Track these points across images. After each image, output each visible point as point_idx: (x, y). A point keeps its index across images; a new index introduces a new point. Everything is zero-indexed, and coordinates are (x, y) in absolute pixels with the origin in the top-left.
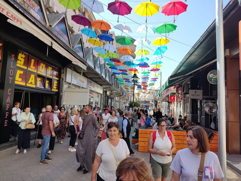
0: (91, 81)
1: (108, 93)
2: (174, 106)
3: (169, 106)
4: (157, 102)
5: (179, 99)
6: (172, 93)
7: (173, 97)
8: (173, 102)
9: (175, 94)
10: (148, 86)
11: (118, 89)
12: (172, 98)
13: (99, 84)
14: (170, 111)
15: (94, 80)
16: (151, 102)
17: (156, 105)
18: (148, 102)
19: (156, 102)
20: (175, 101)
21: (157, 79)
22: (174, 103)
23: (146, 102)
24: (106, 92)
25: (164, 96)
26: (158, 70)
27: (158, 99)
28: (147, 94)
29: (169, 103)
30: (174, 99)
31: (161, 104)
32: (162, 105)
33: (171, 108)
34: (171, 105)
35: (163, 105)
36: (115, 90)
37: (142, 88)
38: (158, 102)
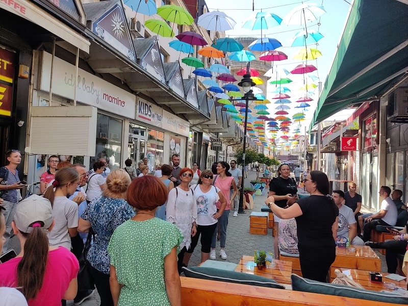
0: (149, 104)
1: (206, 136)
2: (352, 162)
3: (339, 163)
4: (312, 155)
5: (367, 143)
6: (348, 132)
7: (351, 140)
8: (349, 152)
9: (356, 131)
10: (292, 121)
11: (227, 130)
12: (349, 142)
13: (177, 115)
14: (343, 174)
15: (159, 103)
16: (299, 158)
17: (310, 163)
18: (296, 158)
19: (310, 156)
20: (355, 149)
21: (311, 100)
22: (352, 154)
23: (291, 157)
24: (201, 134)
25: (327, 141)
26: (311, 69)
27: (314, 150)
28: (291, 140)
29: (340, 154)
30: (354, 144)
31: (320, 160)
32: (322, 162)
33: (343, 166)
34: (345, 161)
35: (325, 161)
36: (221, 131)
37: (279, 125)
38: (314, 156)
